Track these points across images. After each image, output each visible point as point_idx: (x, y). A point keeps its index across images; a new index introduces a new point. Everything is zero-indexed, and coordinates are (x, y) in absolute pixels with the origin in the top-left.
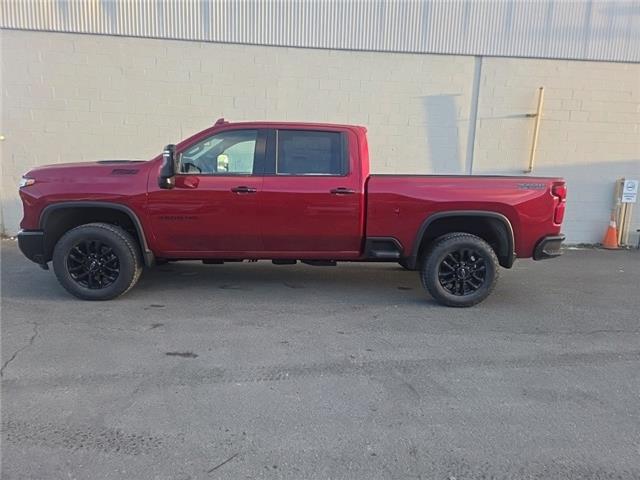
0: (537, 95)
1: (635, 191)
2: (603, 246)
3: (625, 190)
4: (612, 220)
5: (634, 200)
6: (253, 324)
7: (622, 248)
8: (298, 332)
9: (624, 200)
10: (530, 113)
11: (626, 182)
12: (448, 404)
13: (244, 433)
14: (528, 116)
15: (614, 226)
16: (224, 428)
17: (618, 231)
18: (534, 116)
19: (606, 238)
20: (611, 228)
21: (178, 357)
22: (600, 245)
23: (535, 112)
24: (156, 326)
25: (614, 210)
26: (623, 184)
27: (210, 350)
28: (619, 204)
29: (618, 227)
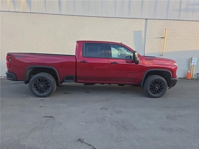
0: (165, 32)
1: (196, 61)
2: (186, 78)
3: (193, 61)
4: (189, 70)
5: (195, 64)
6: (73, 106)
7: (192, 79)
8: (88, 108)
9: (192, 64)
10: (163, 37)
11: (193, 58)
12: (137, 133)
13: (67, 146)
14: (162, 38)
15: (190, 72)
16: (60, 144)
17: (191, 73)
18: (164, 38)
19: (187, 76)
20: (188, 73)
21: (47, 118)
22: (185, 78)
23: (164, 37)
24: (41, 107)
25: (189, 67)
26: (192, 59)
27: (58, 115)
28: (191, 65)
29: (191, 72)
